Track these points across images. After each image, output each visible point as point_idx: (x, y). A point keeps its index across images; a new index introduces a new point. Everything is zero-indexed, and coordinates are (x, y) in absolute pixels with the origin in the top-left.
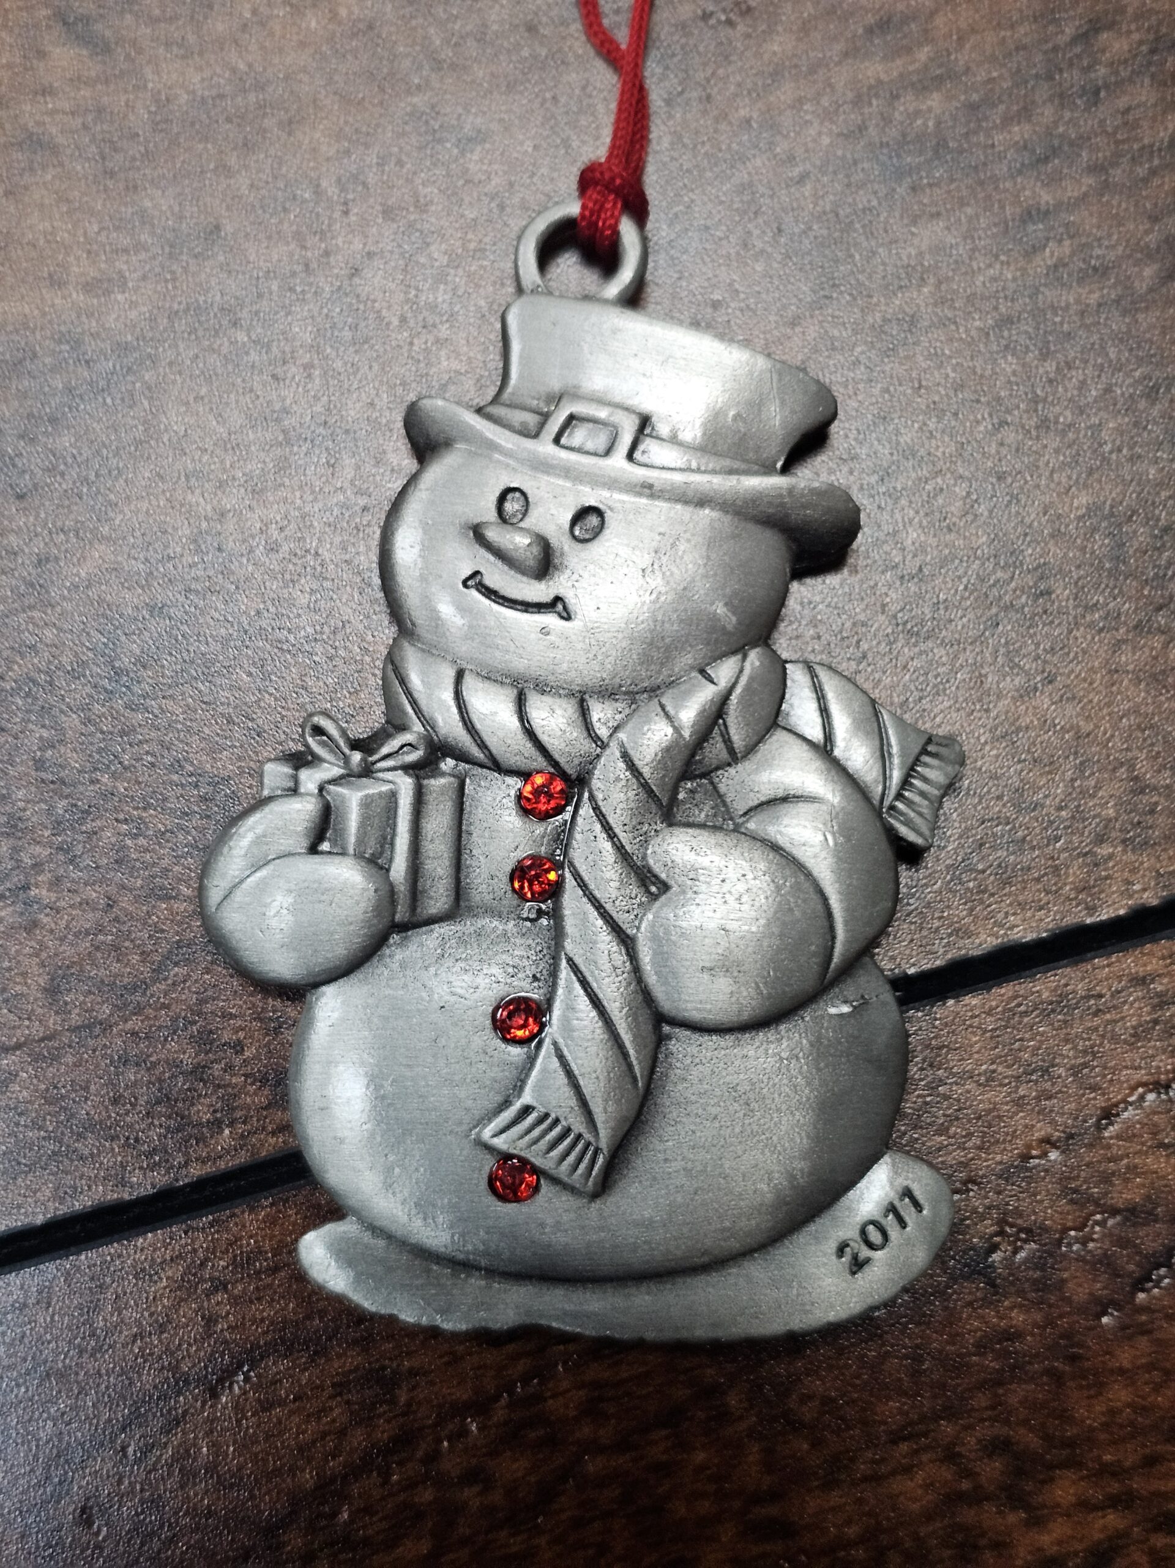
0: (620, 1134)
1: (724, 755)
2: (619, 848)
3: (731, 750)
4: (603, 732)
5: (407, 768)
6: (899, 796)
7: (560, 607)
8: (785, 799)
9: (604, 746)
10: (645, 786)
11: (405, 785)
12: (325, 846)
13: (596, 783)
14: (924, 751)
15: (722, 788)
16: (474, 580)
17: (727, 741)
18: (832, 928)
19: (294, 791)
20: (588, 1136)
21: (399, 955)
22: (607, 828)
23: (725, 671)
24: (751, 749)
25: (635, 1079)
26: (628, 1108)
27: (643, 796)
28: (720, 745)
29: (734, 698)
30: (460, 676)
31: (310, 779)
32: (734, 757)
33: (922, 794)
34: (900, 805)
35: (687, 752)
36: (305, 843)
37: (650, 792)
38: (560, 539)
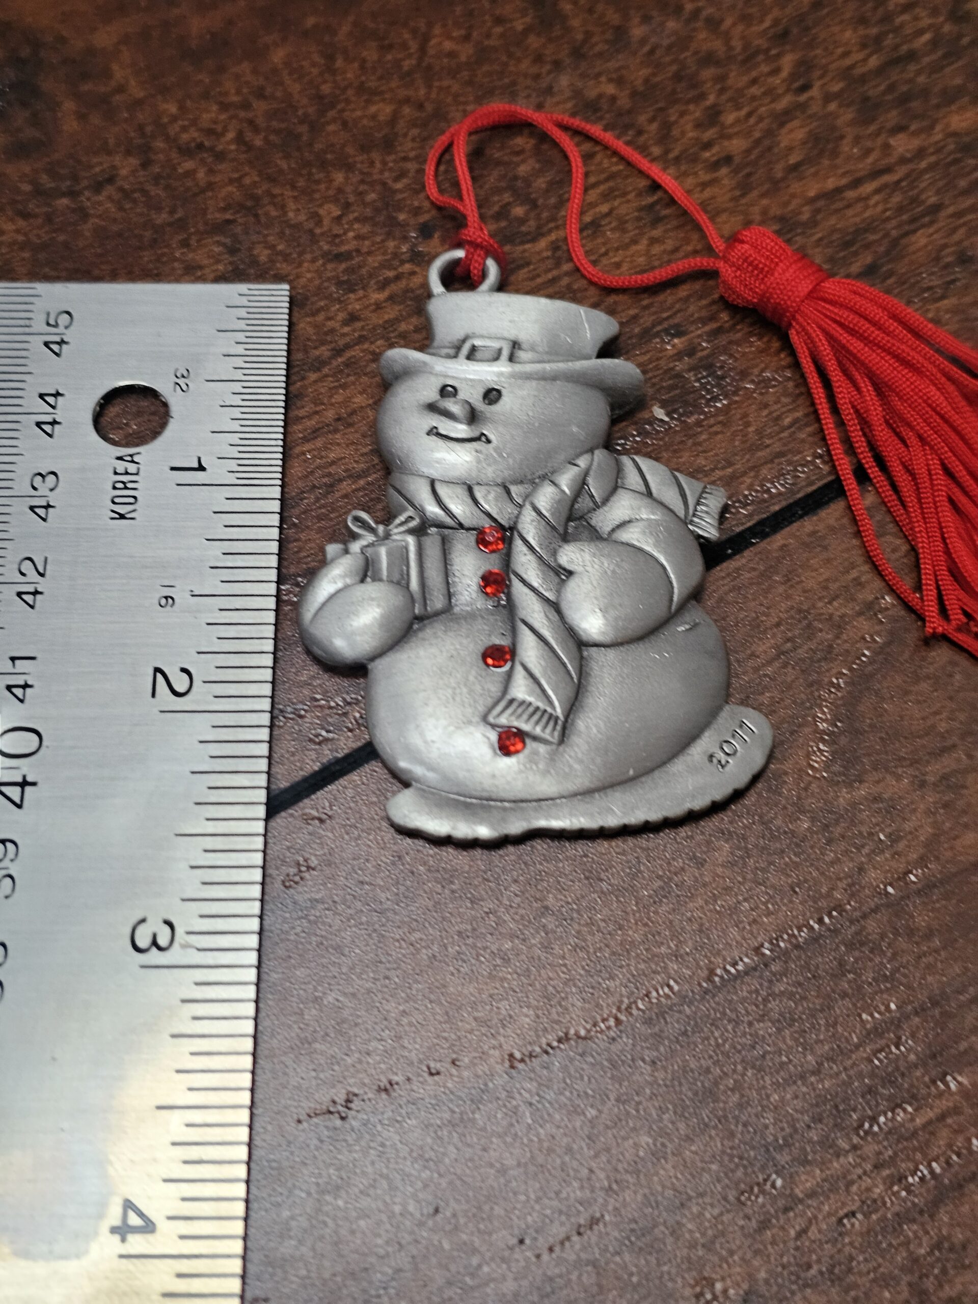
0: (568, 707)
1: (591, 505)
2: (540, 558)
3: (595, 503)
4: (520, 501)
5: (411, 532)
6: (694, 515)
7: (483, 439)
8: (630, 522)
9: (521, 506)
10: (548, 523)
11: (411, 540)
12: (368, 579)
13: (520, 526)
14: (703, 492)
15: (593, 522)
16: (433, 432)
17: (592, 496)
18: (671, 583)
19: (346, 551)
20: (549, 710)
21: (421, 635)
22: (531, 548)
23: (583, 462)
24: (606, 500)
25: (572, 678)
26: (570, 692)
27: (548, 528)
28: (588, 499)
29: (592, 473)
30: (432, 483)
31: (355, 547)
32: (597, 506)
33: (707, 513)
34: (696, 520)
35: (569, 503)
36: (358, 578)
37: (553, 528)
38: (479, 405)
